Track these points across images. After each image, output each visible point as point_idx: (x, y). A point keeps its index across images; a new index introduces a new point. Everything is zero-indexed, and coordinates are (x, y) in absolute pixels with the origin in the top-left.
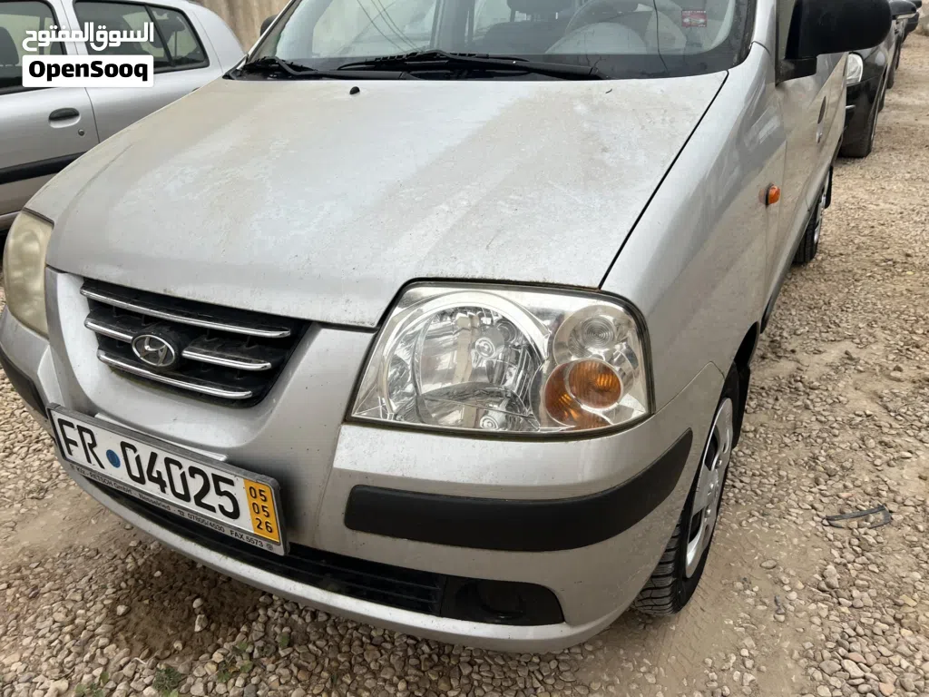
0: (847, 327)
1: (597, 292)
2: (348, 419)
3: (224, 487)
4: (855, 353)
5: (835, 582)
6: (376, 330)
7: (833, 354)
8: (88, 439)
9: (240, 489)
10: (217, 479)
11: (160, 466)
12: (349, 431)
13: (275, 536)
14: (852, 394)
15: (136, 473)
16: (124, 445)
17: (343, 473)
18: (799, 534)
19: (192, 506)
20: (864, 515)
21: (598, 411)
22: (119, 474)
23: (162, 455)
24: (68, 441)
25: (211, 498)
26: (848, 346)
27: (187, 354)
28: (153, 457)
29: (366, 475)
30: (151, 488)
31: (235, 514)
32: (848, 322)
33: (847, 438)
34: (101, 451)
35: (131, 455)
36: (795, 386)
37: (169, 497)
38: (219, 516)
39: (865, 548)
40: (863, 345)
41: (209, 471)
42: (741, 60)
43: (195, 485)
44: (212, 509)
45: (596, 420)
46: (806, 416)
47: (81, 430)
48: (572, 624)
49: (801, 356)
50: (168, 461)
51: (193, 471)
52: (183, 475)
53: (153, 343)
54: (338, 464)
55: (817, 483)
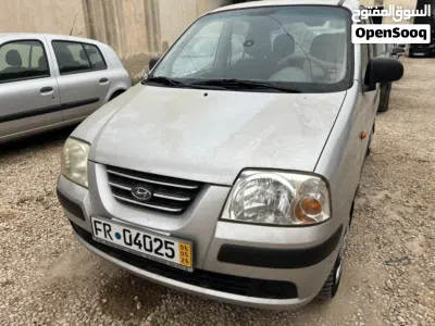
0: (385, 184)
1: (312, 174)
2: (220, 219)
3: (169, 245)
4: (389, 195)
5: (391, 286)
6: (232, 187)
7: (381, 195)
8: (107, 228)
9: (176, 246)
10: (166, 242)
11: (141, 238)
12: (220, 224)
13: (189, 265)
14: (390, 212)
15: (128, 241)
16: (124, 231)
17: (219, 239)
18: (375, 268)
19: (153, 254)
20: (400, 261)
21: (312, 217)
22: (120, 242)
23: (142, 234)
24: (97, 229)
25: (163, 251)
26: (386, 192)
27: (155, 195)
28: (138, 234)
29: (227, 240)
30: (135, 247)
31: (173, 256)
32: (385, 182)
33: (390, 230)
34: (112, 234)
35: (127, 234)
36: (367, 208)
37: (143, 250)
38: (165, 258)
39: (401, 273)
40: (393, 192)
41: (163, 240)
42: (351, 86)
43: (156, 245)
44: (162, 254)
45: (312, 220)
46: (373, 221)
47: (105, 225)
48: (300, 298)
49: (369, 197)
50: (145, 236)
51: (156, 240)
52: (151, 242)
53: (141, 191)
54: (216, 235)
55: (380, 247)
